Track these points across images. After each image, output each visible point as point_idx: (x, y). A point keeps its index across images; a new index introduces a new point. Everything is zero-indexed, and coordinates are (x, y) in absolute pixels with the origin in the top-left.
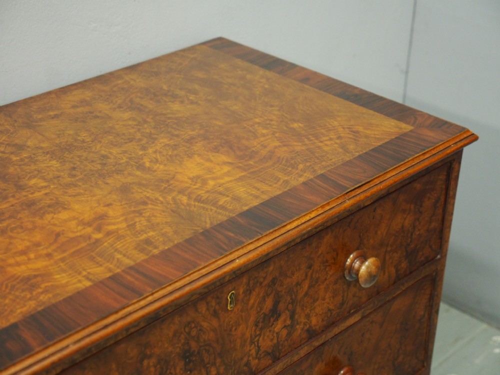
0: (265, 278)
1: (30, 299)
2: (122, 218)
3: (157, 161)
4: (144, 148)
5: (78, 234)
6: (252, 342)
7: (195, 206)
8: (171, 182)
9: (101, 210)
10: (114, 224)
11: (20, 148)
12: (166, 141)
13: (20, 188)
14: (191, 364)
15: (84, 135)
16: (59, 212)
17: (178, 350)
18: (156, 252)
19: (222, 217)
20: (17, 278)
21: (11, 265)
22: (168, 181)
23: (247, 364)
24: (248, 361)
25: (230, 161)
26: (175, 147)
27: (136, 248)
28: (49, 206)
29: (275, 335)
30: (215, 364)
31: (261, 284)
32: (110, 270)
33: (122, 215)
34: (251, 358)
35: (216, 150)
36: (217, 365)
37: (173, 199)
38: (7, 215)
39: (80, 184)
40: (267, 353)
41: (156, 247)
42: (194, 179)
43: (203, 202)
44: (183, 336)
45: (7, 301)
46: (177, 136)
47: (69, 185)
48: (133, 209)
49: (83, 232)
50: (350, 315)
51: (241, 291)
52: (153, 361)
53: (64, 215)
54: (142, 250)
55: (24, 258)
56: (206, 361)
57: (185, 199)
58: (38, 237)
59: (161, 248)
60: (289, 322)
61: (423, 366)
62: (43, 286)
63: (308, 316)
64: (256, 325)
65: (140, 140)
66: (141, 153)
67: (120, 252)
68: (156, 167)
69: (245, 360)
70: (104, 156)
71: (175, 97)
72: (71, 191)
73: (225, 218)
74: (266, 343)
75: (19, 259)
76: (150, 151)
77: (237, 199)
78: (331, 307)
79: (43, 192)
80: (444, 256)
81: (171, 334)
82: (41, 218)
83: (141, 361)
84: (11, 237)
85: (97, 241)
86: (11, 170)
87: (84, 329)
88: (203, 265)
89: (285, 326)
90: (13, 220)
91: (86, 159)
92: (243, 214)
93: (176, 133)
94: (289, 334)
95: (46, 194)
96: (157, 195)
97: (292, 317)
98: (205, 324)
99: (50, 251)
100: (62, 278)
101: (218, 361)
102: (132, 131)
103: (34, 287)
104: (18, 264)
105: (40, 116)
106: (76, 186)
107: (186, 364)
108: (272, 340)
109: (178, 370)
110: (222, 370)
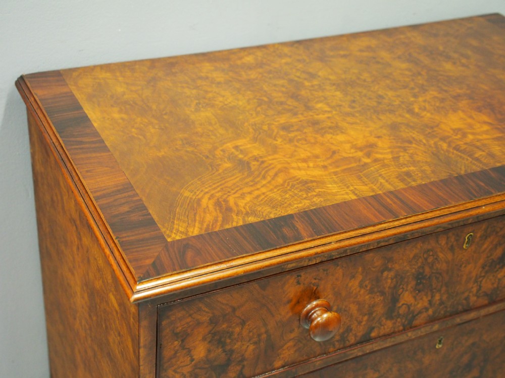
0: (501, 229)
1: (305, 198)
2: (389, 150)
3: (425, 109)
4: (415, 96)
5: (351, 155)
6: (476, 281)
7: (453, 153)
8: (435, 129)
9: (372, 140)
10: (381, 154)
11: (312, 76)
12: (435, 94)
13: (308, 108)
14: (421, 285)
15: (365, 75)
16: (337, 134)
17: (414, 270)
18: (414, 184)
19: (476, 168)
20: (297, 180)
21: (293, 168)
22: (432, 128)
23: (467, 299)
24: (469, 296)
25: (489, 121)
26: (442, 100)
27: (397, 178)
28: (330, 128)
29: (497, 280)
30: (439, 291)
31: (497, 233)
32: (373, 190)
33: (389, 148)
34: (471, 294)
35: (479, 110)
36: (442, 292)
37: (435, 143)
38: (295, 128)
39: (357, 115)
40: (486, 294)
41: (414, 181)
42: (456, 131)
43: (460, 151)
44: (420, 260)
45: (287, 196)
46: (446, 91)
47: (348, 114)
48: (399, 145)
49: (355, 155)
51: (478, 235)
52: (392, 274)
53: (341, 138)
54: (403, 180)
55: (304, 165)
56: (434, 286)
57: (445, 146)
58: (317, 150)
59: (419, 182)
62: (317, 190)
64: (483, 268)
65: (412, 89)
66: (412, 99)
67: (384, 178)
68: (424, 113)
69: (466, 294)
70: (381, 97)
71: (448, 58)
72: (349, 119)
73: (479, 169)
74: (487, 285)
75: (300, 165)
76: (421, 99)
77: (491, 155)
79: (327, 115)
81: (411, 256)
82: (322, 136)
83: (382, 272)
84: (296, 146)
85: (366, 164)
86: (303, 93)
87: (346, 232)
88: (453, 204)
90: (299, 133)
91: (365, 96)
92: (495, 169)
93: (445, 88)
95: (329, 118)
96: (421, 137)
98: (441, 255)
99: (326, 163)
100: (333, 188)
101: (444, 289)
102: (407, 80)
103: (309, 190)
104: (299, 169)
105: (331, 54)
106: (354, 116)
107: (417, 284)
108: (493, 284)
109: (409, 287)
110: (445, 297)
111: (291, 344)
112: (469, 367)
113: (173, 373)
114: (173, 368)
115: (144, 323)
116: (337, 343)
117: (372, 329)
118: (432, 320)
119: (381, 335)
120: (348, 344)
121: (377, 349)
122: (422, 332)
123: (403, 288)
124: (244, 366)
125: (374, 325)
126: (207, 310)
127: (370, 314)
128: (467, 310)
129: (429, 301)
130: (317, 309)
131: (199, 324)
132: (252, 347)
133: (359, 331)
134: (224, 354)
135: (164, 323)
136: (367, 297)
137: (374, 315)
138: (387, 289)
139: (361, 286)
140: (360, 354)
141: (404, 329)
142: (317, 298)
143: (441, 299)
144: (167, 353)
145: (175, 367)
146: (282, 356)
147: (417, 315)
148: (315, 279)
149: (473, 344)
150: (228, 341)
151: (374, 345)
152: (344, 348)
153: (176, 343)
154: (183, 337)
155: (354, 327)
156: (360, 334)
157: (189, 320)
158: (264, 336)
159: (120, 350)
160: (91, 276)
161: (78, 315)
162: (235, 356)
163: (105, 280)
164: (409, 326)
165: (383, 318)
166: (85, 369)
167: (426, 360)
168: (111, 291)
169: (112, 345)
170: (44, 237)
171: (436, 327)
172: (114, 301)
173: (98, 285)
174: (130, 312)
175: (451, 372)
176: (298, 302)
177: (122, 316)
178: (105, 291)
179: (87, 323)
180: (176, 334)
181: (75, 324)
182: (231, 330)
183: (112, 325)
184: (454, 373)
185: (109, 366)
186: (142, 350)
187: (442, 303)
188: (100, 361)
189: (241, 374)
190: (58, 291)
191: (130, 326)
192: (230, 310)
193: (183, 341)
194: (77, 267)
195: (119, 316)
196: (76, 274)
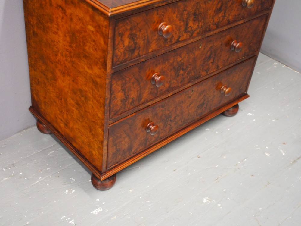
6: (212, 18)
17: (193, 11)
23: (209, 26)
30: (201, 21)
36: (202, 22)
40: (216, 24)
44: (195, 7)
50: (241, 20)
52: (186, 12)
56: (199, 19)
60: (223, 15)
61: (257, 50)
63: (229, 15)
64: (215, 12)
69: (209, 24)
74: (216, 20)
78: (236, 15)
80: (272, 9)
81: (193, 5)
83: (183, 11)
89: (222, 16)
94: (223, 19)
97: (225, 13)
98: (202, 5)
101: (202, 20)
107: (194, 18)
108: (218, 19)
109: (192, 19)
110: (202, 25)
111: (154, 41)
112: (210, 57)
113: (118, 51)
114: (118, 49)
115: (111, 28)
117: (180, 37)
118: (198, 34)
119: (183, 40)
120: (172, 43)
121: (181, 46)
122: (196, 39)
123: (190, 19)
124: (140, 51)
125: (180, 35)
126: (129, 23)
127: (179, 30)
128: (210, 30)
129: (198, 25)
130: (163, 26)
131: (127, 30)
132: (142, 42)
133: (176, 38)
134: (134, 44)
135: (116, 28)
136: (178, 22)
137: (181, 30)
138: (185, 19)
139: (177, 17)
140: (176, 48)
141: (190, 38)
142: (163, 21)
143: (201, 25)
144: (117, 42)
146: (152, 47)
147: (194, 32)
148: (163, 13)
149: (211, 47)
150: (135, 38)
151: (181, 44)
152: (171, 45)
153: (119, 38)
154: (121, 35)
155: (174, 35)
156: (176, 39)
157: (124, 28)
158: (146, 37)
159: (94, 48)
160: (72, 26)
161: (60, 52)
162: (137, 45)
163: (85, 22)
164: (191, 37)
165: (183, 32)
166: (64, 76)
167: (196, 54)
168: (89, 24)
169: (87, 50)
170: (32, 28)
171: (200, 38)
172: (91, 28)
173: (78, 27)
174: (103, 26)
175: (204, 60)
176: (157, 23)
177: (97, 31)
178: (84, 27)
179: (68, 51)
180: (119, 34)
181: (56, 58)
182: (136, 33)
183: (88, 40)
184: (205, 60)
185: (85, 61)
186: (109, 40)
187: (202, 27)
188: (77, 64)
189: (139, 54)
190: (43, 50)
191: (102, 33)
192: (136, 24)
193: (121, 37)
194: (61, 28)
195: (94, 32)
196: (60, 32)
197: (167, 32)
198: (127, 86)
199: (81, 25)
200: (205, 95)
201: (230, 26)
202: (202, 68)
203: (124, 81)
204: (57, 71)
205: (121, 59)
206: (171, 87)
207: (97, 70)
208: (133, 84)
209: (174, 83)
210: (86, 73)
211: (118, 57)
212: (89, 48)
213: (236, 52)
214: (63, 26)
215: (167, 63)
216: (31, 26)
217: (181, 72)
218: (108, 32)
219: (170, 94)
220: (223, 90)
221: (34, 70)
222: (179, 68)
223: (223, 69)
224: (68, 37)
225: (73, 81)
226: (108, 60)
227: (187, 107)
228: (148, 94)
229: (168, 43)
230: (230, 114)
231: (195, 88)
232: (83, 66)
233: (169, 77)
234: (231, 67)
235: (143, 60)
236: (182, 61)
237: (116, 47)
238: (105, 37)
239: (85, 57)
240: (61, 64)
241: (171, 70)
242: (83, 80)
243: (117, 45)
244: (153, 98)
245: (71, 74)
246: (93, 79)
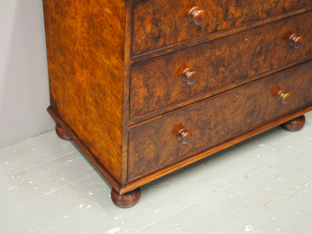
6: (261, 4)
14: (238, 4)
23: (258, 13)
24: (258, 12)
29: (270, 4)
30: (246, 8)
36: (247, 8)
40: (266, 12)
50: (301, 8)
56: (243, 5)
60: (276, 1)
63: (284, 1)
69: (257, 11)
74: (266, 6)
78: (294, 1)
89: (274, 2)
94: (276, 6)
101: (247, 7)
107: (236, 3)
108: (269, 6)
109: (233, 4)
110: (248, 11)
111: (184, 29)
112: (260, 53)
113: (138, 39)
114: (138, 36)
115: (128, 9)
116: (203, 32)
117: (218, 25)
118: (243, 23)
119: (222, 29)
120: (208, 32)
121: (220, 37)
122: (239, 30)
123: (230, 4)
124: (166, 39)
125: (218, 24)
126: (151, 6)
127: (217, 17)
128: (258, 19)
129: (242, 13)
130: (195, 11)
131: (148, 13)
132: (169, 29)
133: (212, 26)
134: (158, 31)
135: (135, 11)
136: (215, 7)
137: (218, 18)
138: (223, 4)
139: (213, 1)
140: (213, 39)
141: (231, 27)
142: (195, 6)
143: (246, 12)
144: (136, 28)
145: (139, 36)
146: (181, 36)
147: (236, 20)
149: (261, 40)
150: (160, 24)
151: (219, 34)
152: (206, 34)
153: (139, 22)
154: (142, 19)
155: (210, 23)
156: (213, 28)
157: (144, 11)
158: (174, 23)
159: (111, 34)
160: (90, 9)
161: (78, 40)
162: (162, 33)
163: (102, 4)
164: (233, 25)
165: (222, 20)
166: (82, 69)
167: (241, 47)
168: (106, 6)
169: (105, 37)
170: (50, 13)
171: (245, 28)
172: (108, 10)
173: (95, 11)
174: (119, 8)
175: (252, 56)
176: (187, 7)
177: (114, 14)
178: (101, 10)
179: (85, 39)
180: (139, 18)
181: (74, 48)
182: (161, 18)
183: (106, 25)
184: (254, 56)
185: (102, 50)
186: (126, 24)
187: (247, 15)
188: (95, 53)
189: (165, 43)
190: (61, 38)
191: (119, 16)
192: (160, 7)
193: (142, 22)
194: (79, 12)
195: (111, 16)
196: (77, 17)
197: (199, 18)
198: (151, 81)
199: (98, 7)
200: (255, 100)
201: (286, 16)
202: (249, 66)
203: (147, 75)
204: (75, 63)
205: (142, 48)
206: (209, 86)
207: (114, 61)
208: (159, 79)
209: (212, 81)
210: (104, 64)
211: (139, 45)
212: (107, 35)
213: (295, 47)
214: (80, 10)
215: (202, 56)
216: (49, 11)
217: (222, 69)
218: (124, 15)
219: (208, 95)
220: (280, 95)
221: (53, 63)
222: (219, 64)
223: (280, 69)
224: (86, 22)
225: (91, 74)
226: (125, 48)
227: (232, 114)
228: (178, 93)
229: (202, 32)
230: (293, 128)
231: (241, 91)
232: (101, 56)
233: (205, 75)
234: (290, 68)
235: (170, 51)
236: (222, 56)
237: (135, 34)
238: (123, 21)
239: (103, 45)
240: (79, 55)
241: (208, 65)
242: (101, 73)
243: (137, 31)
244: (185, 98)
245: (90, 66)
246: (111, 72)
